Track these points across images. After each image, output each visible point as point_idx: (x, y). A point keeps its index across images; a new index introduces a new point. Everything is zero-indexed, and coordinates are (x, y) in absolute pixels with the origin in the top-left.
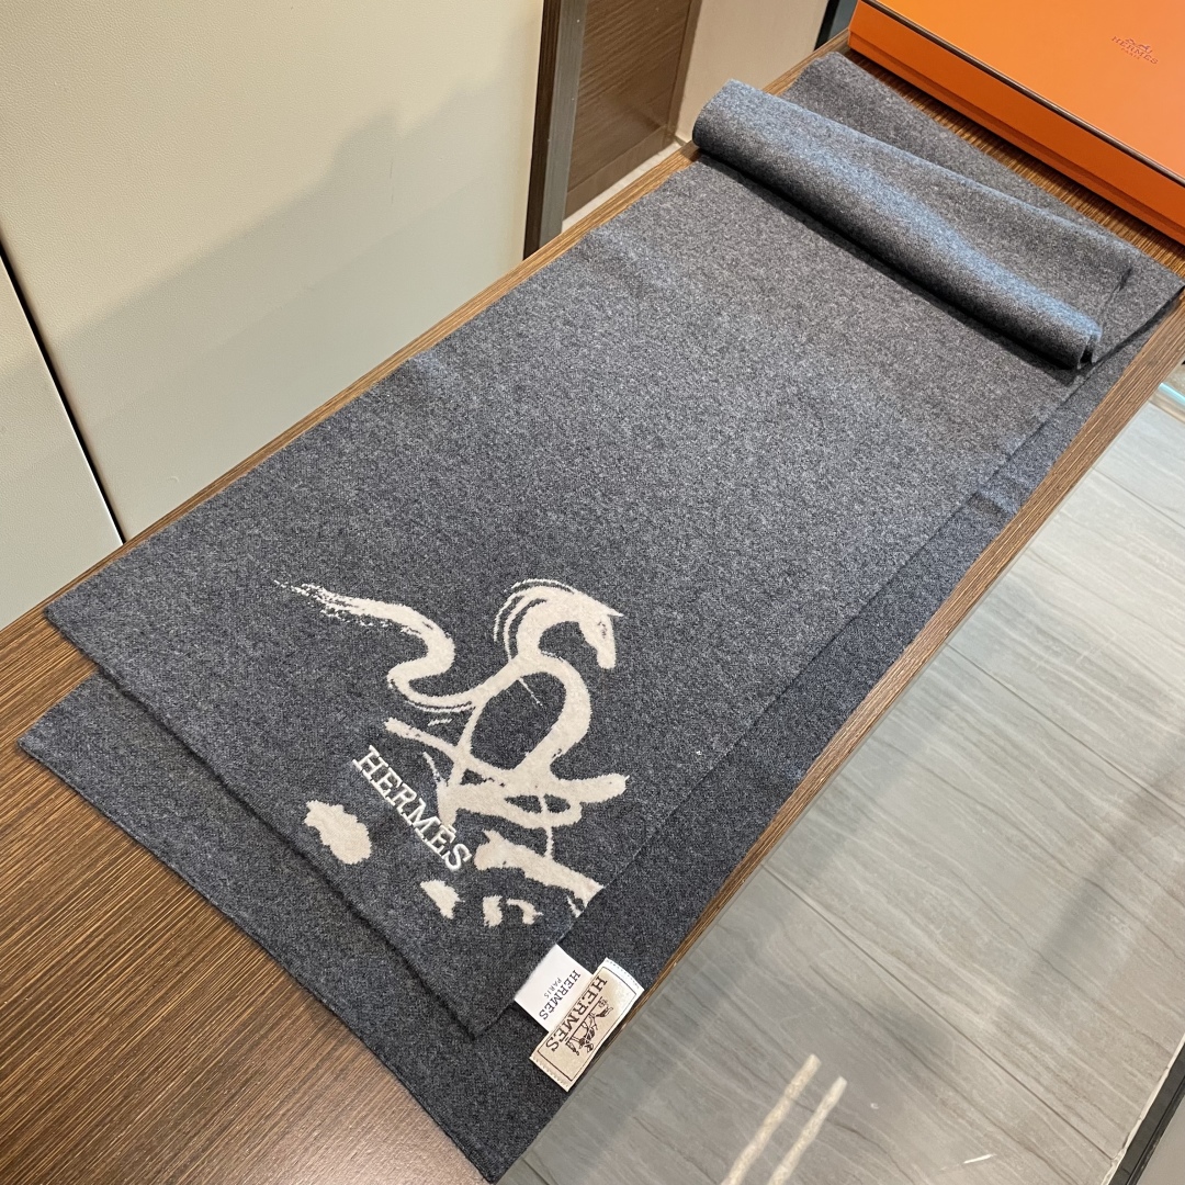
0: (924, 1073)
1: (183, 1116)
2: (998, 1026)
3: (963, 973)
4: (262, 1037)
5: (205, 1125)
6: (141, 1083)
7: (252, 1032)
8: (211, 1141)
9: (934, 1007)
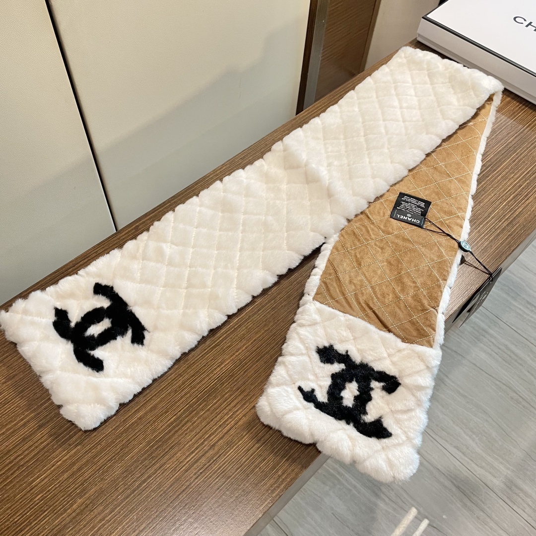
0: (469, 504)
1: (145, 459)
2: (505, 484)
3: (489, 459)
4: (179, 429)
5: (154, 464)
6: (128, 444)
7: (174, 427)
8: (156, 471)
9: (474, 473)
